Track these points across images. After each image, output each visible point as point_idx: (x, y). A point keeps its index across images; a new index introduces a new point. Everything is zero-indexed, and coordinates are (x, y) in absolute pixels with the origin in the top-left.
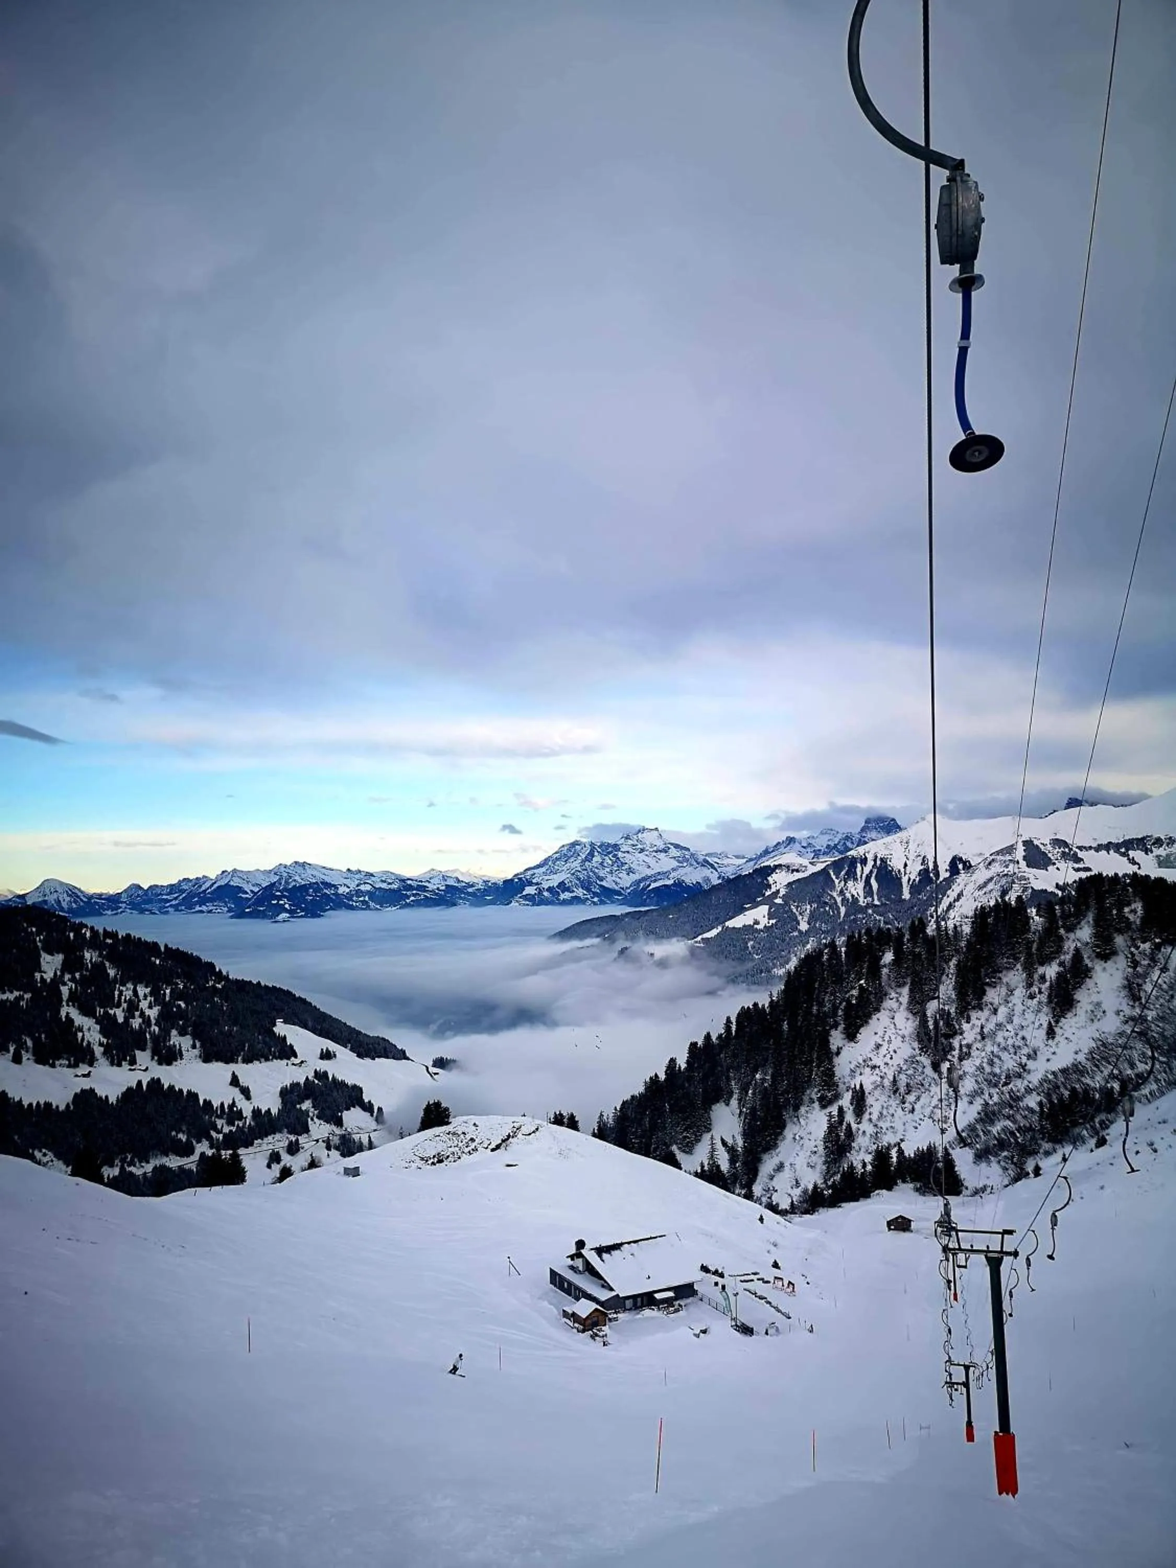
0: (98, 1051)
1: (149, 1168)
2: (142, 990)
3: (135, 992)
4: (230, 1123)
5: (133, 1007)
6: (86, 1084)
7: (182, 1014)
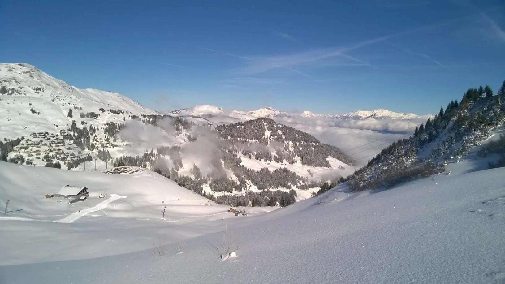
0: (273, 158)
1: (275, 190)
2: (291, 143)
3: (288, 144)
4: (303, 182)
5: (287, 147)
6: (266, 166)
7: (300, 151)
